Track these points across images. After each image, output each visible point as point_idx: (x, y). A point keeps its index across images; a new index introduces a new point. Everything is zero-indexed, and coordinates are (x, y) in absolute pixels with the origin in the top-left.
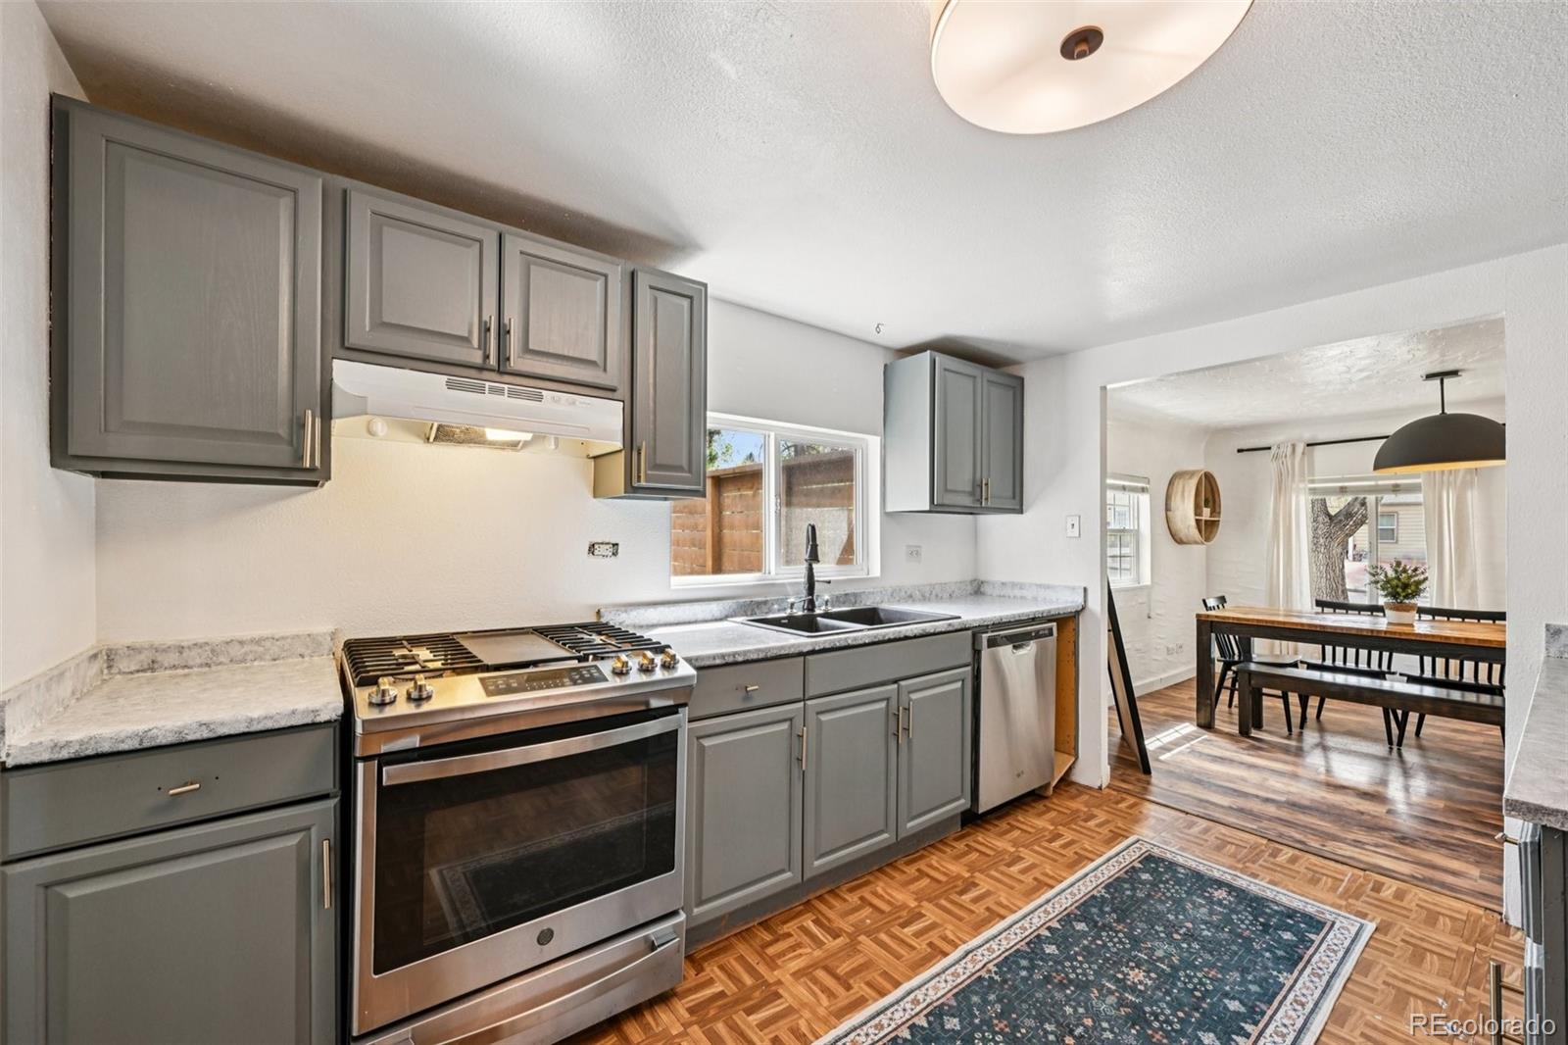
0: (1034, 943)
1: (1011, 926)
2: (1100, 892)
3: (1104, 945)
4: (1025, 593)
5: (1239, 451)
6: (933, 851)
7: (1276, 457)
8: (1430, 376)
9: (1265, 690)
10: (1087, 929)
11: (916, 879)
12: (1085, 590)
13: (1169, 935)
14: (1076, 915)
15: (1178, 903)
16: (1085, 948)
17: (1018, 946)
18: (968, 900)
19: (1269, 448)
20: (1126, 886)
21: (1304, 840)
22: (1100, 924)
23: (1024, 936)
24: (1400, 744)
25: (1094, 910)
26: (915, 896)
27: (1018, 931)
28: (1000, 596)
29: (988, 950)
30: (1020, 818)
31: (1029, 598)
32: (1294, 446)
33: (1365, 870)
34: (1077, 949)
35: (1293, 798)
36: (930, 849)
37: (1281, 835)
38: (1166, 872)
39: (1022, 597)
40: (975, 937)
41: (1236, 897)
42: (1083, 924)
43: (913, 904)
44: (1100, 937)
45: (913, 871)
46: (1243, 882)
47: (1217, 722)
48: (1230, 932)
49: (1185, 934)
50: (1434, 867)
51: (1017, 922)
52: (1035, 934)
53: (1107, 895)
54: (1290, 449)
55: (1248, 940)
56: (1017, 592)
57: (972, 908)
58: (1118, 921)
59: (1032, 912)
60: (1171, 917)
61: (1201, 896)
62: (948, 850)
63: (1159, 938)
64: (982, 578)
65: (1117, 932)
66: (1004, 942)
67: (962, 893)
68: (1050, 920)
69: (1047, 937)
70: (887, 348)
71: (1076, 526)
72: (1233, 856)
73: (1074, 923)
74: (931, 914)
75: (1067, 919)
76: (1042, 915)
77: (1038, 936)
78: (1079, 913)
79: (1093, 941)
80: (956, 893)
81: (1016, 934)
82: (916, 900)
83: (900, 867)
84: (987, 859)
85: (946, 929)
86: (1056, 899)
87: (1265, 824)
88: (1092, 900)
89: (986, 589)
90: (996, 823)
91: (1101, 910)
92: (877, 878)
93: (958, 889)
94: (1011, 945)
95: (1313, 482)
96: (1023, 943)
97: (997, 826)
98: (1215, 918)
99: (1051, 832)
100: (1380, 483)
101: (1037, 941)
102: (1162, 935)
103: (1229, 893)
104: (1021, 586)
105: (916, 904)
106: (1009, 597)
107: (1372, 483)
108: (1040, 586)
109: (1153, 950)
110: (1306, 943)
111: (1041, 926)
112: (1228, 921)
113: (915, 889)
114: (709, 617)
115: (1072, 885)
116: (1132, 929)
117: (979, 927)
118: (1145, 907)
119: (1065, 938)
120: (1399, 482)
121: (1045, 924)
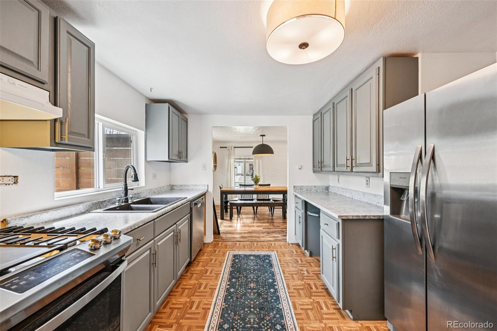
0: (228, 291)
1: (219, 290)
2: (231, 269)
3: (241, 282)
4: (189, 188)
5: (220, 147)
6: (182, 280)
7: (228, 150)
8: (261, 136)
9: (233, 207)
10: (235, 280)
11: (183, 292)
12: (208, 185)
13: (251, 272)
14: (231, 278)
15: (247, 263)
16: (239, 285)
17: (225, 294)
18: (203, 289)
19: (226, 147)
20: (235, 265)
21: (256, 239)
22: (237, 277)
23: (224, 290)
24: (256, 214)
25: (233, 274)
26: (187, 297)
27: (222, 290)
28: (180, 189)
29: (219, 300)
30: (199, 258)
31: (190, 189)
32: (231, 147)
33: (267, 242)
34: (237, 286)
35: (249, 231)
36: (180, 280)
37: (252, 240)
38: (240, 258)
39: (188, 189)
40: (213, 298)
41: (255, 257)
42: (234, 279)
43: (189, 300)
44: (239, 281)
45: (180, 289)
46: (253, 253)
47: (224, 218)
48: (259, 265)
49: (253, 270)
50: (275, 237)
51: (220, 288)
52: (226, 288)
53: (233, 269)
54: (231, 148)
55: (263, 265)
56: (186, 188)
57: (205, 291)
58: (240, 274)
59: (221, 283)
60: (248, 268)
61: (249, 260)
62: (186, 277)
63: (250, 274)
64: (173, 184)
65: (242, 277)
66: (221, 295)
67: (200, 288)
68: (226, 283)
69: (229, 287)
70: (147, 98)
71: (205, 167)
72: (248, 248)
73: (232, 280)
74: (196, 300)
75: (230, 280)
76: (224, 282)
77: (227, 288)
78: (231, 277)
79: (239, 283)
80: (198, 289)
81: (222, 291)
82: (188, 298)
83: (175, 290)
84: (199, 274)
85: (204, 301)
86: (224, 276)
87: (248, 238)
88: (231, 273)
89: (175, 188)
90: (194, 263)
91: (235, 274)
92: (170, 298)
93: (198, 288)
94: (223, 295)
95: (235, 156)
96: (225, 292)
97: (194, 264)
98: (255, 263)
99: (209, 259)
100: (246, 157)
101: (228, 290)
102: (250, 273)
103: (253, 257)
104: (188, 186)
105: (189, 299)
106: (183, 189)
107: (244, 157)
108: (194, 185)
109: (250, 277)
110: (270, 261)
111: (226, 285)
112: (257, 263)
113: (185, 295)
114: (79, 212)
115: (224, 271)
116: (244, 275)
117: (211, 295)
118: (242, 268)
119: (233, 285)
120: (250, 157)
121: (226, 284)
